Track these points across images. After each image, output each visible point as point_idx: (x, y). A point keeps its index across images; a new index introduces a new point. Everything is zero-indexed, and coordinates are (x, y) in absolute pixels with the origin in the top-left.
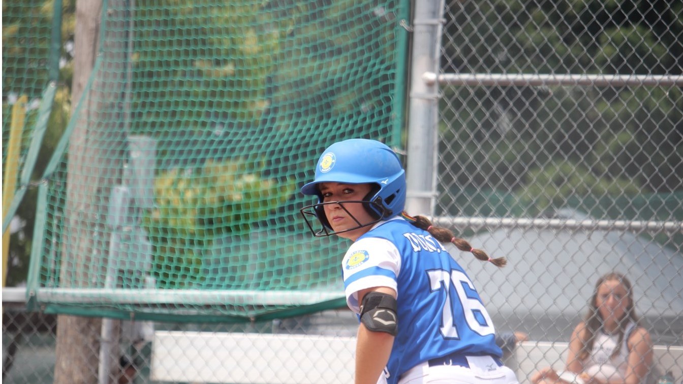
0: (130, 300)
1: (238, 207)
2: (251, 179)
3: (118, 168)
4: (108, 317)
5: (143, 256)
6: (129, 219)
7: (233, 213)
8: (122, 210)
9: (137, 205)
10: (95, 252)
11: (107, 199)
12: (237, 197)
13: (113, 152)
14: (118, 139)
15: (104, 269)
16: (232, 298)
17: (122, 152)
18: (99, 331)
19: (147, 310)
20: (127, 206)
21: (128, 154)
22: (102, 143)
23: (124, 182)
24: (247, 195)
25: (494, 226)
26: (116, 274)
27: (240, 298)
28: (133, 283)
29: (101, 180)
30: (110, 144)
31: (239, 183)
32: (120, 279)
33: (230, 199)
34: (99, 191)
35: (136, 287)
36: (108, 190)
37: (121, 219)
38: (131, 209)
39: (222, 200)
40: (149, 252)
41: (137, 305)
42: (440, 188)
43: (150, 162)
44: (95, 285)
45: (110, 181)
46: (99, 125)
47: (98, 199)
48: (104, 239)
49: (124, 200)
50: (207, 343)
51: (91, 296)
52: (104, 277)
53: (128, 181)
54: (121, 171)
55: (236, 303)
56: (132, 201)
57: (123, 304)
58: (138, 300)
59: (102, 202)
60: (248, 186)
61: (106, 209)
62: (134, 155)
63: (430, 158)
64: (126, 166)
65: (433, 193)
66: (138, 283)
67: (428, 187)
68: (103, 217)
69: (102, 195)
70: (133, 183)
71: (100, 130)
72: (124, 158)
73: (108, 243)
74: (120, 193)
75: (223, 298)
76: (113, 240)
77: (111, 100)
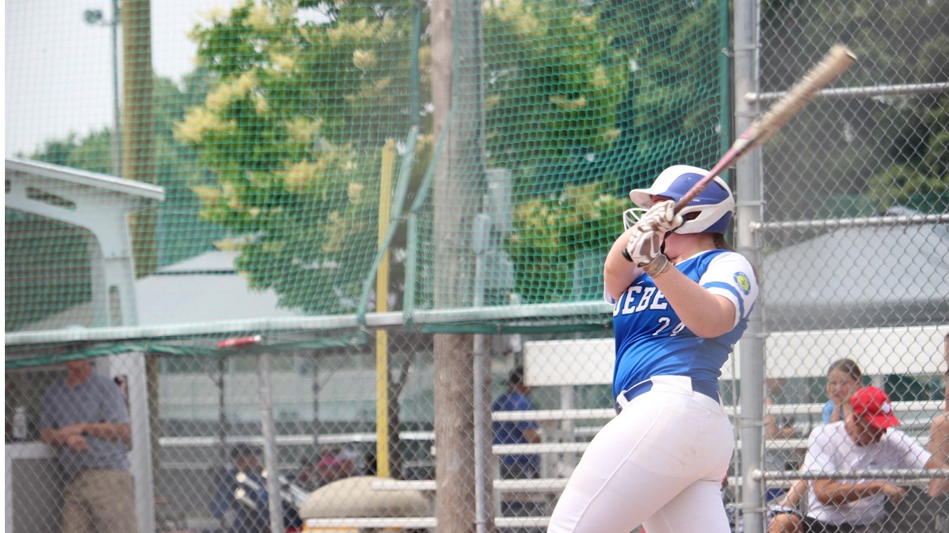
0: (496, 316)
1: (596, 223)
2: (607, 199)
3: (478, 197)
4: (478, 333)
5: (505, 274)
6: (491, 242)
7: (592, 229)
8: (485, 235)
9: (497, 229)
10: (463, 276)
11: (470, 226)
12: (596, 216)
13: (473, 184)
14: (476, 172)
15: (471, 289)
16: (586, 308)
17: (480, 184)
18: (471, 345)
19: (513, 324)
20: (488, 231)
21: (486, 184)
22: (462, 176)
23: (484, 210)
24: (604, 213)
25: (832, 227)
26: (482, 293)
27: (595, 308)
28: (498, 300)
29: (464, 210)
30: (470, 176)
31: (597, 203)
32: (486, 297)
33: (588, 216)
34: (463, 220)
35: (501, 304)
36: (470, 218)
37: (484, 243)
38: (492, 233)
39: (581, 218)
40: (510, 270)
41: (503, 320)
42: (767, 197)
43: (506, 190)
44: (464, 305)
45: (472, 210)
46: (459, 161)
47: (462, 226)
48: (470, 262)
49: (485, 226)
50: (568, 350)
51: (461, 315)
52: (471, 297)
53: (488, 209)
54: (481, 201)
55: (591, 312)
56: (493, 227)
57: (491, 320)
58: (504, 316)
59: (466, 230)
60: (604, 204)
61: (469, 235)
62: (493, 186)
63: (756, 170)
64: (485, 197)
65: (760, 202)
66: (503, 300)
67: (756, 197)
68: (467, 243)
69: (466, 223)
70: (491, 210)
71: (460, 165)
72: (483, 188)
73: (474, 266)
74: (482, 221)
75: (578, 308)
76: (479, 262)
77: (468, 138)
